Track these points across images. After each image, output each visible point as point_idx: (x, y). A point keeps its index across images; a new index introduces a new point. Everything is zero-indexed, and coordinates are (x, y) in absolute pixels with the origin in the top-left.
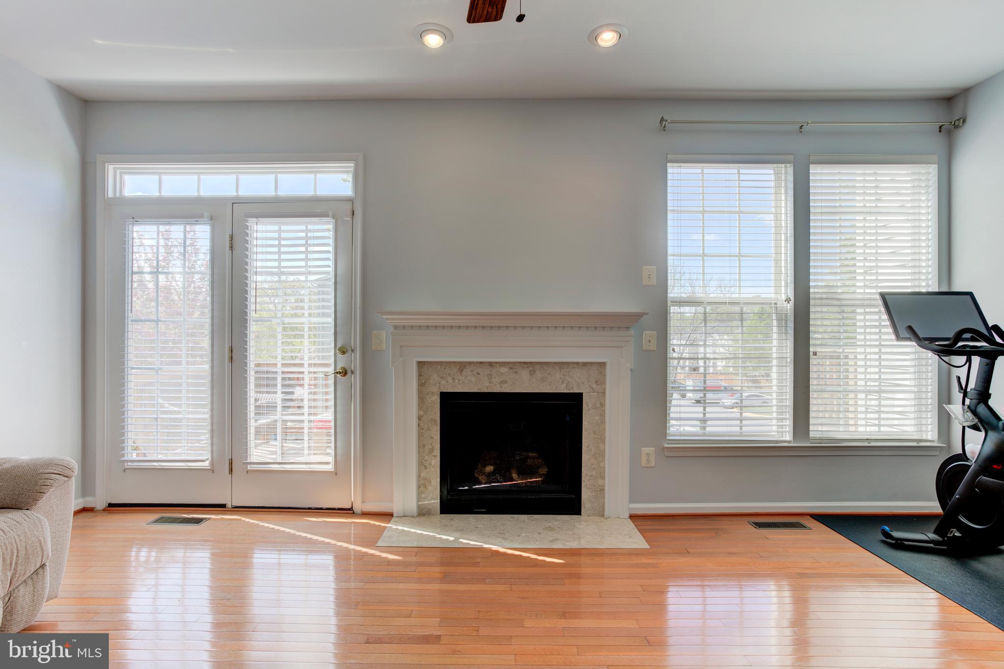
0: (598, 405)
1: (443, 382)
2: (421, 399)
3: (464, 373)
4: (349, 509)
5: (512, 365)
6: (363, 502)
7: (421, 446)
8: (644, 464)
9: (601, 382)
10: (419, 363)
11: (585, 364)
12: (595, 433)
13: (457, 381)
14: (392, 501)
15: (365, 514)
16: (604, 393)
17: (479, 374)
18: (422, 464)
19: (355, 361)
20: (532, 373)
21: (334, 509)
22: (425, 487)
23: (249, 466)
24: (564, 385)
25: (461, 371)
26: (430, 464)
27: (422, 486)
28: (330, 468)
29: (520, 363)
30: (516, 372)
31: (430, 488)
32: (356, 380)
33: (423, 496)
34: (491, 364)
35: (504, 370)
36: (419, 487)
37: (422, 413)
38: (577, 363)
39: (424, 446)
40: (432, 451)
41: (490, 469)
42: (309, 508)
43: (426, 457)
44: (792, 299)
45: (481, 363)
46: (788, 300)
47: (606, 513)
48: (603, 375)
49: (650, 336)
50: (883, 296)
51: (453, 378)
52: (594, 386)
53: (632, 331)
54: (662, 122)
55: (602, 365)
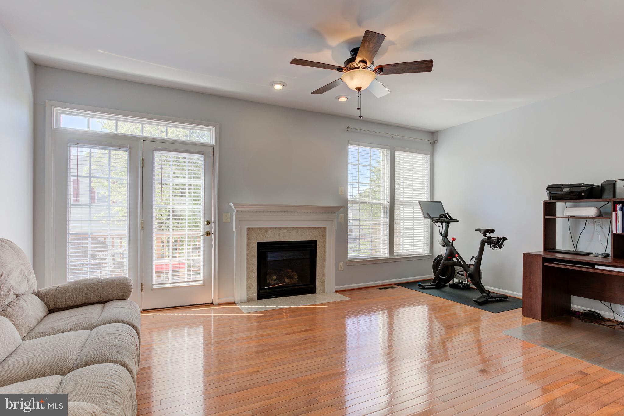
0: (323, 246)
1: (259, 237)
2: (248, 246)
3: (268, 233)
4: (211, 303)
5: (288, 229)
6: (219, 299)
7: (248, 268)
8: (339, 270)
9: (324, 235)
10: (247, 228)
11: (318, 228)
12: (322, 257)
13: (264, 237)
14: (234, 296)
15: (220, 304)
16: (325, 240)
17: (274, 233)
18: (249, 277)
19: (214, 227)
20: (297, 232)
21: (203, 304)
22: (250, 288)
23: (153, 286)
24: (310, 237)
25: (266, 232)
26: (252, 277)
27: (249, 288)
28: (201, 283)
29: (292, 228)
30: (290, 232)
31: (252, 288)
32: (214, 238)
33: (249, 292)
34: (280, 229)
35: (285, 231)
36: (247, 288)
37: (248, 252)
38: (315, 228)
39: (249, 268)
40: (253, 270)
41: (275, 277)
42: (189, 305)
43: (250, 274)
44: (389, 202)
45: (275, 228)
46: (387, 202)
47: (326, 291)
48: (324, 232)
49: (342, 215)
50: (419, 202)
51: (263, 236)
52: (322, 237)
53: (336, 214)
54: (348, 127)
55: (324, 228)
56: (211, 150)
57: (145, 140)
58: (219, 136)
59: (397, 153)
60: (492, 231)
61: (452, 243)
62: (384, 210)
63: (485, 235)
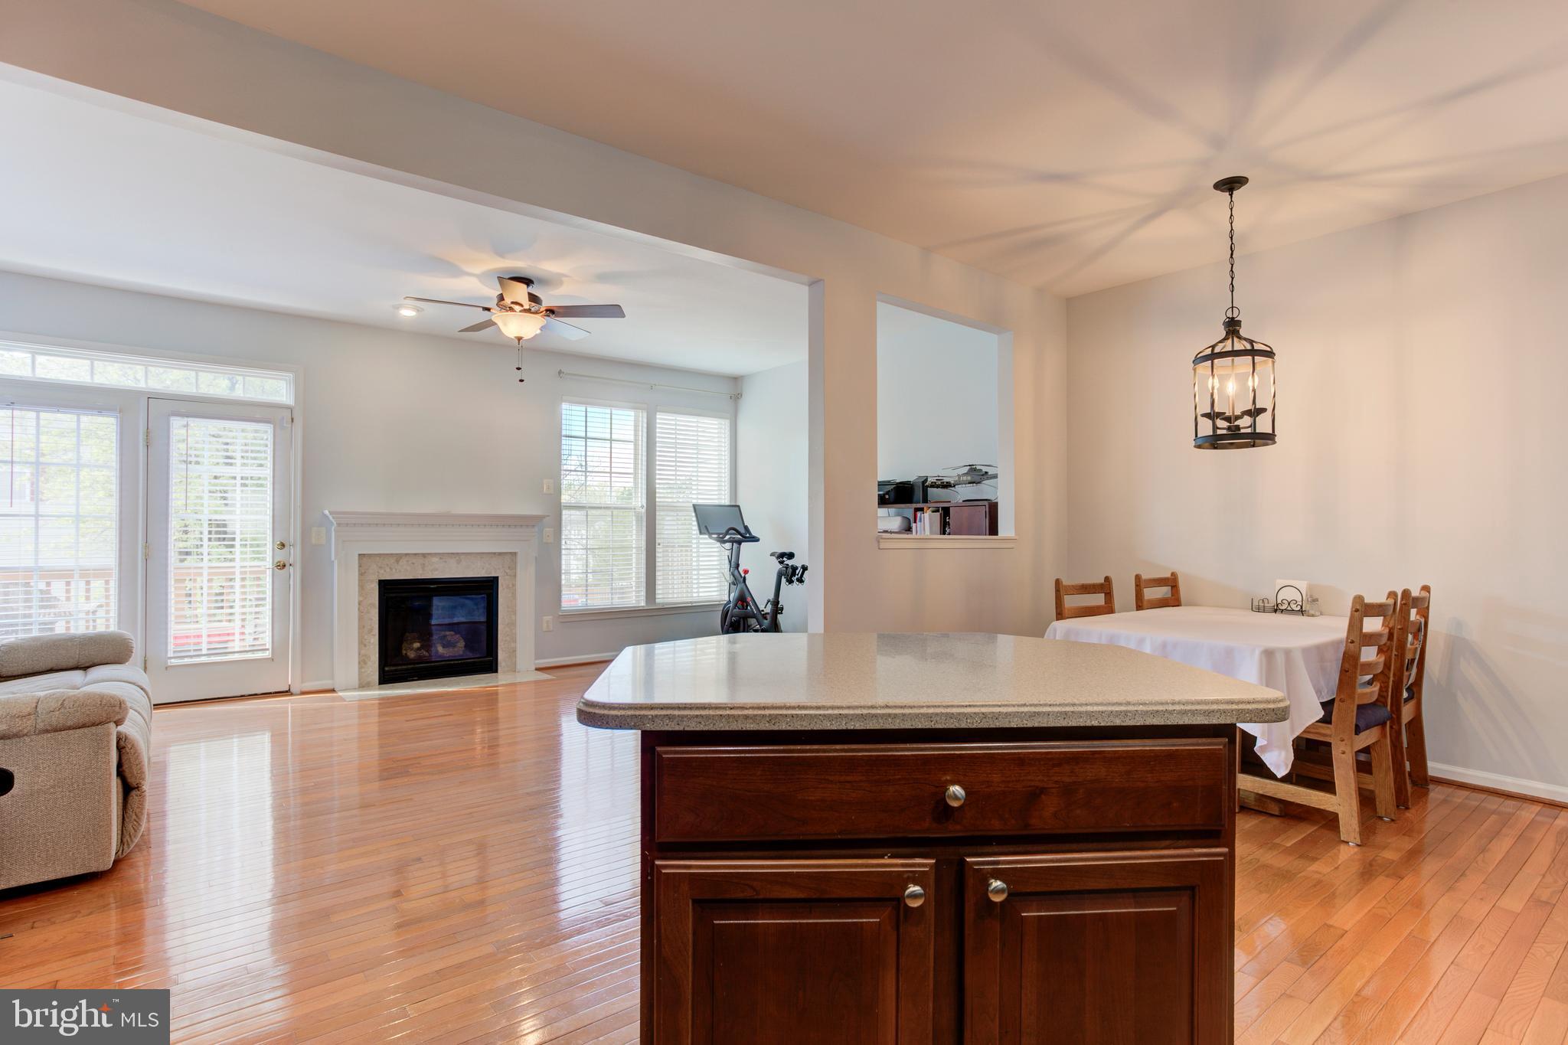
0: (511, 586)
1: (382, 571)
2: (361, 587)
3: (400, 563)
4: (287, 692)
5: (441, 555)
6: (302, 682)
7: (361, 627)
8: (545, 629)
9: (513, 567)
10: (359, 555)
11: (500, 554)
12: (508, 607)
13: (394, 570)
14: (332, 678)
15: (303, 693)
16: (515, 576)
17: (413, 563)
18: (362, 643)
19: (294, 555)
20: (459, 562)
21: (271, 693)
22: (365, 663)
23: (169, 661)
24: (484, 571)
25: (397, 561)
26: (370, 642)
27: (363, 662)
28: (267, 654)
29: (448, 553)
30: (445, 562)
31: (369, 663)
32: (295, 573)
33: (363, 670)
34: (424, 555)
35: (435, 560)
36: (359, 663)
37: (361, 599)
38: (495, 553)
39: (364, 627)
40: (371, 631)
41: (417, 645)
42: (242, 696)
43: (366, 637)
44: (645, 505)
45: (415, 554)
46: (642, 507)
47: (518, 667)
48: (514, 561)
49: (548, 531)
50: (695, 506)
51: (390, 568)
52: (508, 571)
53: (536, 529)
54: (560, 372)
55: (515, 554)
56: (287, 414)
57: (151, 397)
58: (302, 390)
59: (660, 417)
60: (791, 556)
61: (744, 579)
62: (637, 521)
63: (781, 563)
